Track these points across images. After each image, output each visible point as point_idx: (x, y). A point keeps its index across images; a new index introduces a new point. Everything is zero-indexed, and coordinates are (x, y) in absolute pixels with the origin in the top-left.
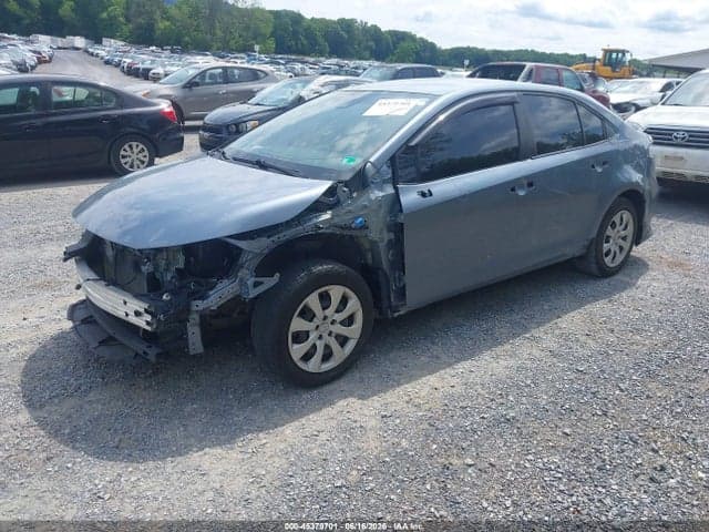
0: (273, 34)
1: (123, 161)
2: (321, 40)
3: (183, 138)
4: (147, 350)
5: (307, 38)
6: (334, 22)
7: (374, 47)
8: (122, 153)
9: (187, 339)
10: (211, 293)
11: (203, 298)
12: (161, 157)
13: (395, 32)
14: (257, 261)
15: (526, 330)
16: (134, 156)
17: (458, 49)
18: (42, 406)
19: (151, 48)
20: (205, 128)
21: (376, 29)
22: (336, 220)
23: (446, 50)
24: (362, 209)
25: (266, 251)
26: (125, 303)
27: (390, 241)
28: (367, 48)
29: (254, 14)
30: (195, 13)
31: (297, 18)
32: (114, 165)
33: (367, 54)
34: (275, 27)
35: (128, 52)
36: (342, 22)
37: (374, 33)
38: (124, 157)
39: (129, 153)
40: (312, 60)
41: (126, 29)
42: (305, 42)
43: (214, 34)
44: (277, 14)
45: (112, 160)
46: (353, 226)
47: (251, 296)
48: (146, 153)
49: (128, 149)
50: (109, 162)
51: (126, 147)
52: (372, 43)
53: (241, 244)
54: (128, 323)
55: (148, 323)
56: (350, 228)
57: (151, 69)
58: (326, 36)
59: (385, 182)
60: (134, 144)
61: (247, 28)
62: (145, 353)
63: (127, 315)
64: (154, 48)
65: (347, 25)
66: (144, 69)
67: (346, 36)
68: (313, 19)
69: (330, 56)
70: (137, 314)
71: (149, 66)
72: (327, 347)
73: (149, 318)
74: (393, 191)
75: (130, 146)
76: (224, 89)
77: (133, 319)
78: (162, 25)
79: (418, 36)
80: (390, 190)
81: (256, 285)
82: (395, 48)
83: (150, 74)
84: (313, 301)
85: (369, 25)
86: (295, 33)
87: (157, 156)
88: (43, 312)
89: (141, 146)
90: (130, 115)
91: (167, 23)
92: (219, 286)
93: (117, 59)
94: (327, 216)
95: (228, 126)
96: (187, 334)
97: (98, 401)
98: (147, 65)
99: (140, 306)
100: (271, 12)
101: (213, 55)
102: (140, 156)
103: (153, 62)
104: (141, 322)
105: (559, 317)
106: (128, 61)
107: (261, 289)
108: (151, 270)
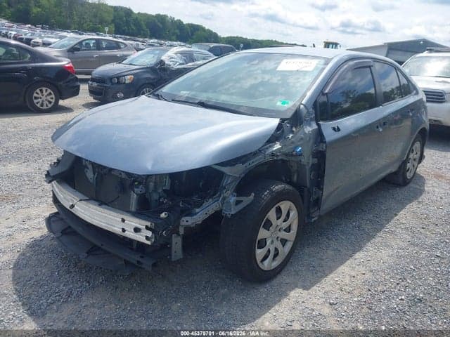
0: (113, 21)
1: (35, 101)
2: (144, 27)
3: (79, 86)
4: (140, 260)
5: (135, 25)
6: (153, 16)
7: (179, 34)
8: (35, 95)
9: (170, 248)
10: (197, 210)
11: (191, 214)
12: (63, 99)
13: (192, 24)
14: (235, 184)
15: (383, 226)
16: (44, 98)
17: (231, 37)
18: (43, 314)
19: (27, 26)
20: (93, 80)
21: (180, 22)
22: (284, 150)
23: (223, 38)
24: (299, 141)
25: (242, 176)
26: (123, 220)
27: (313, 165)
28: (174, 34)
29: (100, 7)
30: (58, 5)
31: (128, 12)
32: (28, 104)
33: (174, 37)
34: (115, 17)
35: (12, 27)
36: (158, 16)
37: (179, 24)
38: (36, 98)
39: (40, 95)
40: (141, 39)
41: (8, 11)
42: (134, 28)
43: (73, 19)
44: (116, 9)
45: (27, 100)
46: (294, 153)
47: (233, 212)
48: (53, 96)
49: (39, 92)
50: (25, 102)
51: (38, 91)
52: (177, 31)
53: (225, 170)
54: (125, 238)
55: (147, 238)
56: (292, 155)
57: (31, 39)
58: (148, 25)
59: (311, 120)
60: (44, 89)
61: (95, 16)
62: (138, 262)
63: (124, 230)
64: (29, 26)
65: (162, 19)
66: (26, 39)
67: (161, 26)
68: (139, 13)
69: (151, 37)
70: (137, 230)
71: (31, 37)
72: (276, 249)
73: (149, 234)
74: (316, 127)
75: (41, 91)
76: (96, 54)
77: (130, 234)
78: (35, 10)
79: (207, 28)
80: (315, 126)
81: (238, 203)
82: (192, 35)
83: (32, 42)
84: (272, 215)
85: (176, 19)
86: (127, 22)
87: (61, 99)
88: (11, 222)
89: (49, 91)
90: (41, 68)
91: (39, 9)
92: (205, 204)
93: (4, 32)
94: (277, 146)
95: (111, 79)
96: (171, 244)
97: (93, 305)
98: (28, 36)
99: (141, 224)
100: (112, 7)
101: (73, 32)
102: (49, 98)
103: (33, 34)
104: (141, 238)
105: (396, 215)
106: (14, 33)
107: (240, 207)
108: (144, 191)
